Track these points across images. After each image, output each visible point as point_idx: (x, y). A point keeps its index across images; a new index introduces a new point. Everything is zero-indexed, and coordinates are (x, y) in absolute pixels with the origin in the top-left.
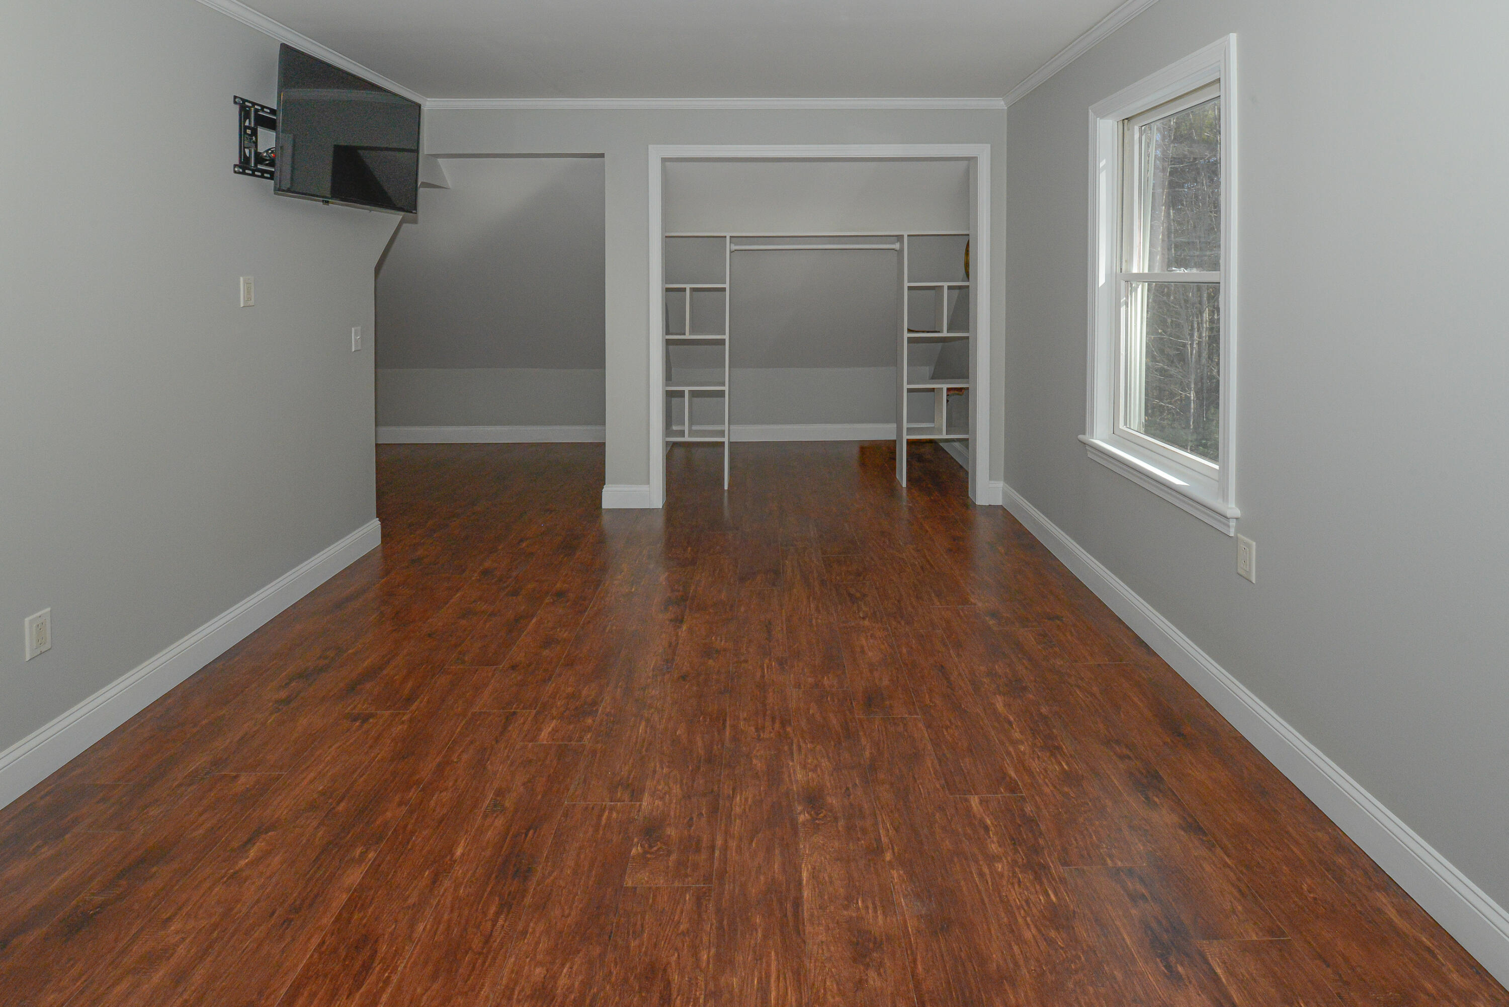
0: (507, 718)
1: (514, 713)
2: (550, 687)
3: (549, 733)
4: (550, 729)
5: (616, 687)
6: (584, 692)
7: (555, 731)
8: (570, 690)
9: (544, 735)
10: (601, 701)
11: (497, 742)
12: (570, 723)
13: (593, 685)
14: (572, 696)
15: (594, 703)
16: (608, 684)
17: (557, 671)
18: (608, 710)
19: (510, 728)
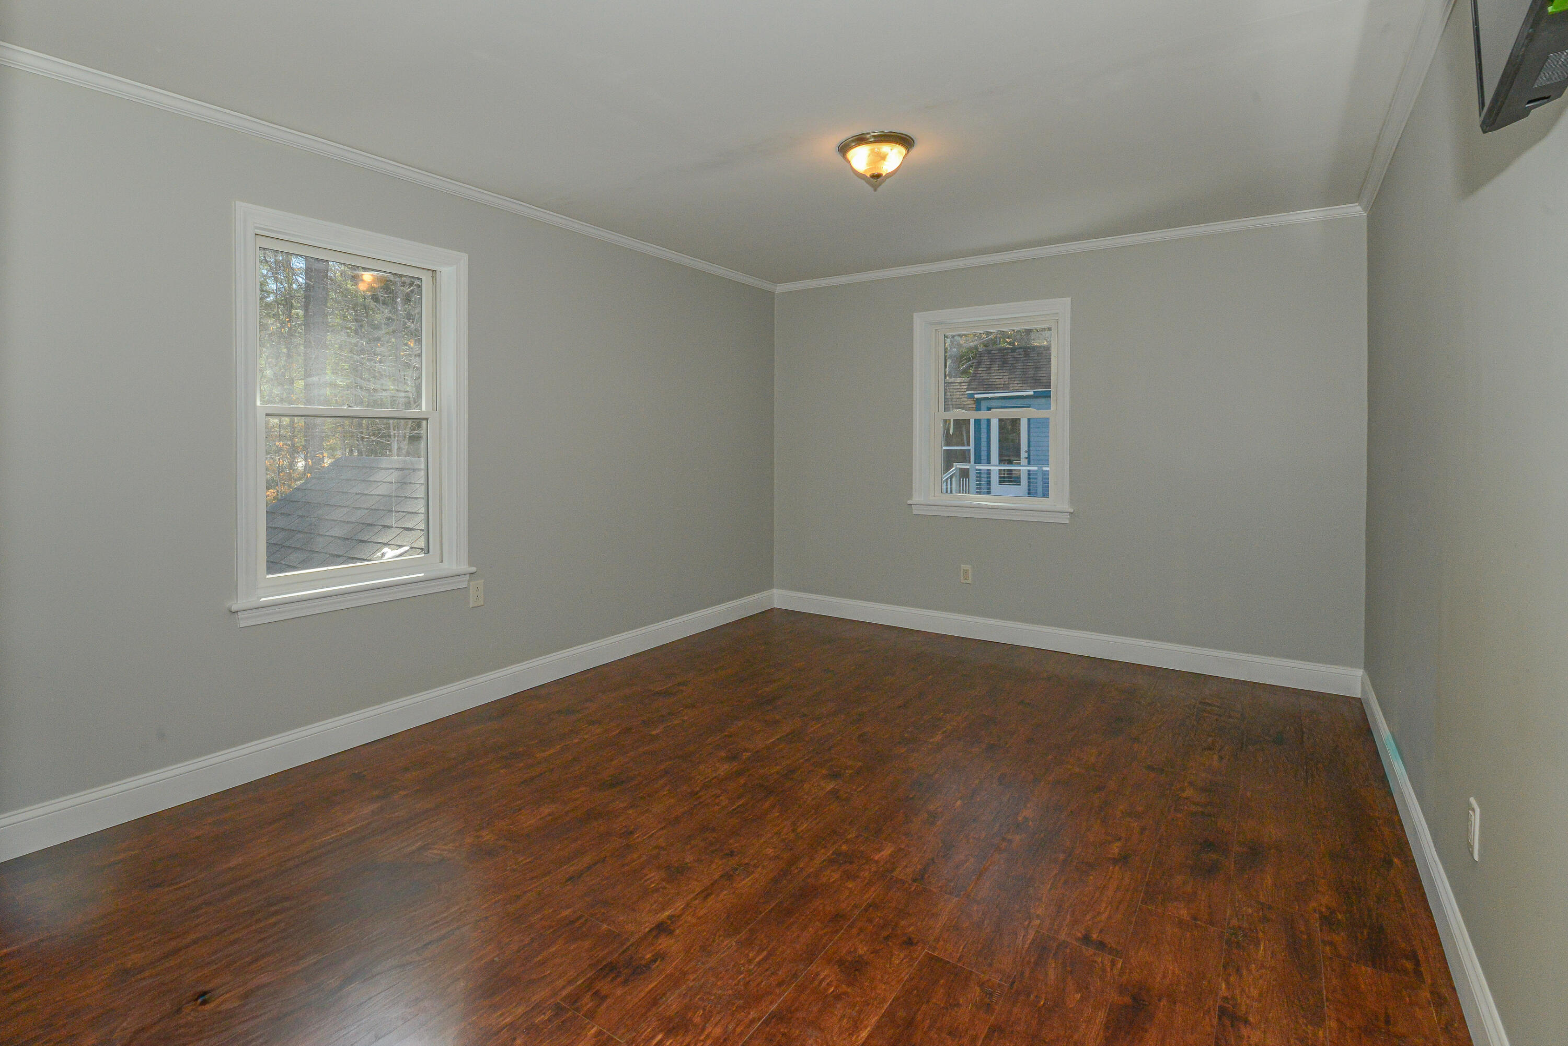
0: (922, 878)
1: (914, 880)
2: (871, 895)
3: (884, 850)
4: (882, 853)
5: (802, 869)
6: (836, 876)
7: (879, 850)
8: (850, 885)
9: (888, 851)
10: (824, 860)
11: (933, 860)
12: (862, 852)
13: (824, 880)
14: (849, 876)
15: (831, 862)
16: (809, 876)
17: (857, 912)
18: (823, 851)
19: (919, 867)
